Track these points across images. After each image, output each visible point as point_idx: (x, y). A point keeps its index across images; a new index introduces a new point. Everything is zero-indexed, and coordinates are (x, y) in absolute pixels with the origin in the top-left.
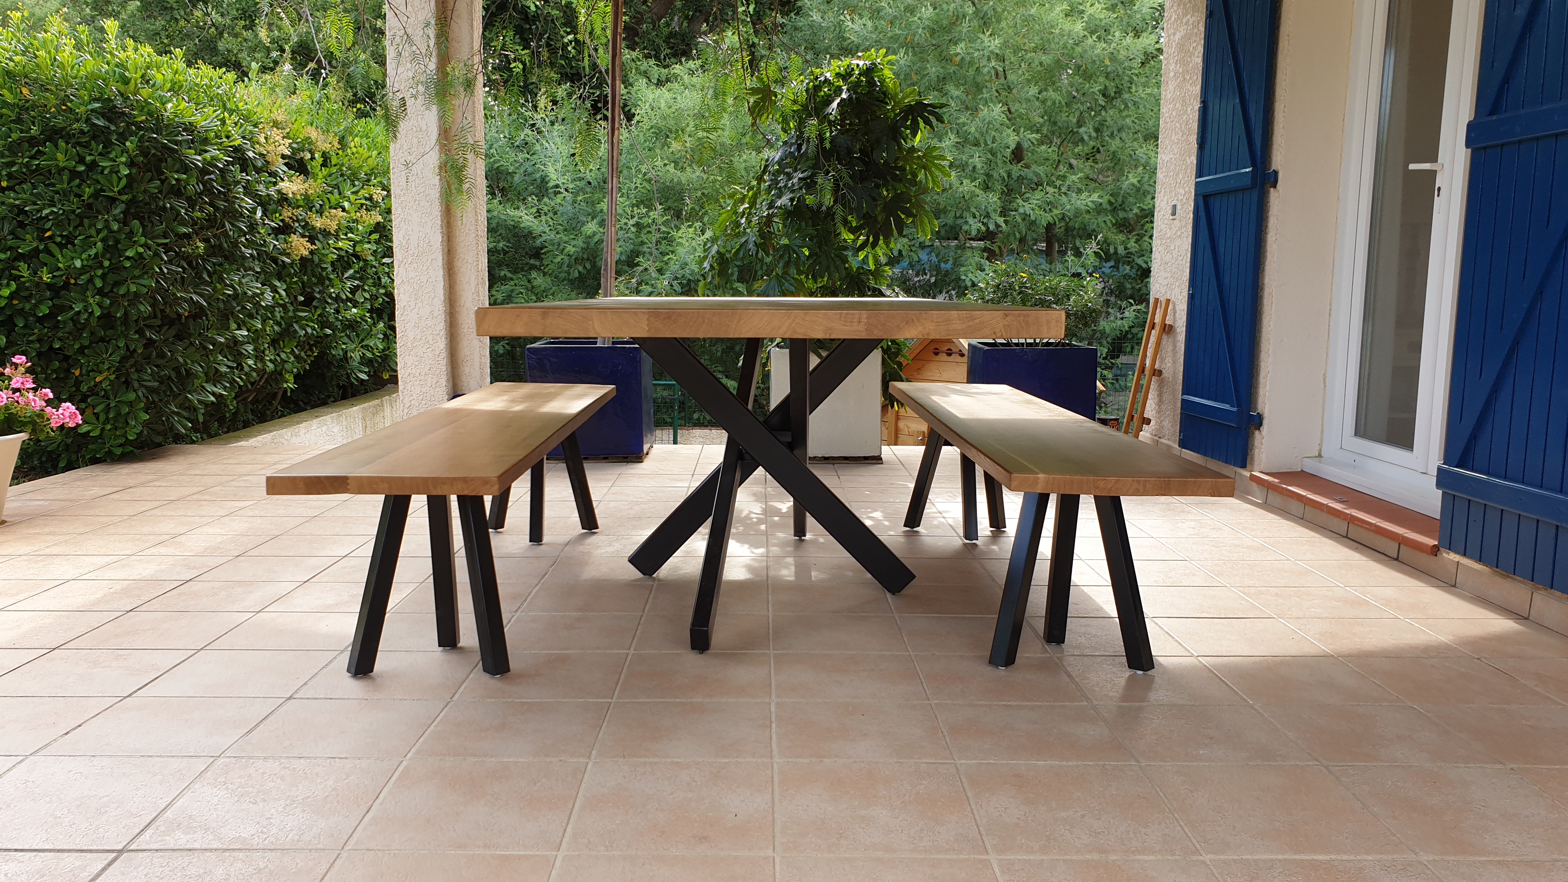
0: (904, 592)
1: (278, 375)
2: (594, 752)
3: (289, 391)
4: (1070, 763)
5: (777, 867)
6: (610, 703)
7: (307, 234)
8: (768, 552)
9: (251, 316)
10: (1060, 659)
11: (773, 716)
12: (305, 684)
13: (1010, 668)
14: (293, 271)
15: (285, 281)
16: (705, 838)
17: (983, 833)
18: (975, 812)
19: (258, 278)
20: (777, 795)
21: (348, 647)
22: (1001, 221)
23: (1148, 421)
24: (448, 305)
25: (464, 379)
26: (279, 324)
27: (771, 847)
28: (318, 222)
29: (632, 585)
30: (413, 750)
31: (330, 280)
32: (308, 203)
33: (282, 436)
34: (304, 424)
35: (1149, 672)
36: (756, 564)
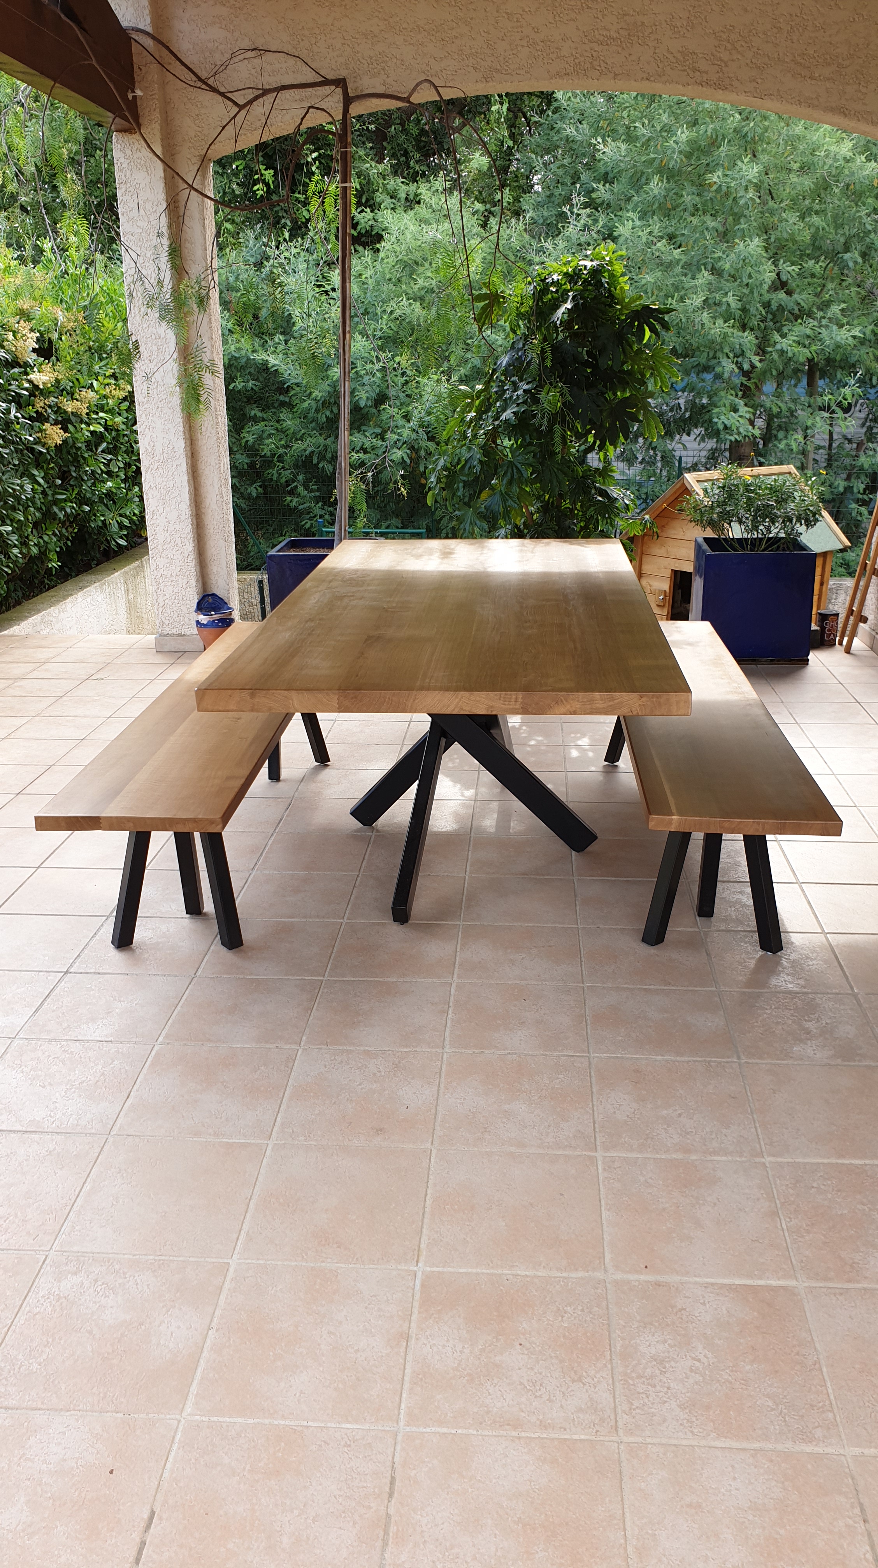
0: (589, 849)
1: (43, 555)
2: (304, 1038)
3: (54, 570)
4: (682, 1059)
5: (432, 1160)
6: (322, 981)
7: (60, 419)
8: (476, 794)
9: (14, 508)
10: (706, 934)
11: (452, 998)
12: (79, 956)
13: (660, 945)
14: (49, 457)
15: (42, 468)
16: (381, 1130)
17: (597, 1130)
18: (595, 1109)
19: (17, 471)
20: (442, 1086)
21: (112, 912)
22: (755, 359)
23: (865, 620)
24: (194, 509)
25: (212, 577)
26: (39, 509)
27: (430, 1140)
28: (70, 406)
29: (354, 836)
30: (164, 1033)
31: (84, 458)
32: (58, 388)
33: (50, 614)
34: (70, 599)
35: (779, 953)
36: (463, 811)
